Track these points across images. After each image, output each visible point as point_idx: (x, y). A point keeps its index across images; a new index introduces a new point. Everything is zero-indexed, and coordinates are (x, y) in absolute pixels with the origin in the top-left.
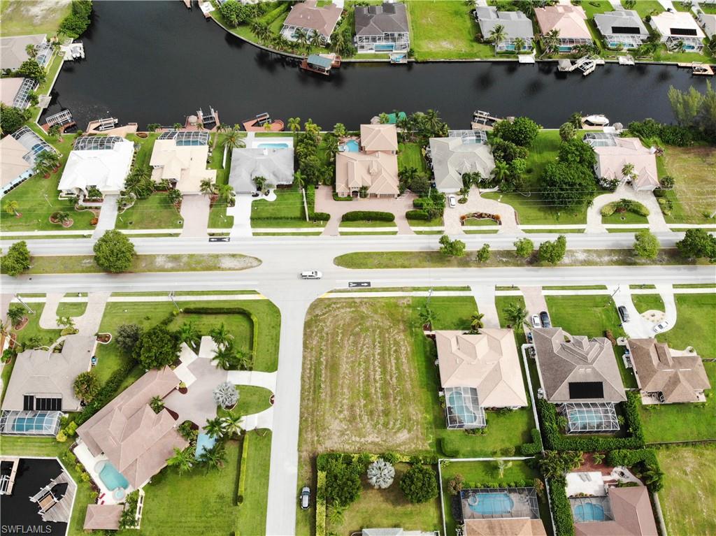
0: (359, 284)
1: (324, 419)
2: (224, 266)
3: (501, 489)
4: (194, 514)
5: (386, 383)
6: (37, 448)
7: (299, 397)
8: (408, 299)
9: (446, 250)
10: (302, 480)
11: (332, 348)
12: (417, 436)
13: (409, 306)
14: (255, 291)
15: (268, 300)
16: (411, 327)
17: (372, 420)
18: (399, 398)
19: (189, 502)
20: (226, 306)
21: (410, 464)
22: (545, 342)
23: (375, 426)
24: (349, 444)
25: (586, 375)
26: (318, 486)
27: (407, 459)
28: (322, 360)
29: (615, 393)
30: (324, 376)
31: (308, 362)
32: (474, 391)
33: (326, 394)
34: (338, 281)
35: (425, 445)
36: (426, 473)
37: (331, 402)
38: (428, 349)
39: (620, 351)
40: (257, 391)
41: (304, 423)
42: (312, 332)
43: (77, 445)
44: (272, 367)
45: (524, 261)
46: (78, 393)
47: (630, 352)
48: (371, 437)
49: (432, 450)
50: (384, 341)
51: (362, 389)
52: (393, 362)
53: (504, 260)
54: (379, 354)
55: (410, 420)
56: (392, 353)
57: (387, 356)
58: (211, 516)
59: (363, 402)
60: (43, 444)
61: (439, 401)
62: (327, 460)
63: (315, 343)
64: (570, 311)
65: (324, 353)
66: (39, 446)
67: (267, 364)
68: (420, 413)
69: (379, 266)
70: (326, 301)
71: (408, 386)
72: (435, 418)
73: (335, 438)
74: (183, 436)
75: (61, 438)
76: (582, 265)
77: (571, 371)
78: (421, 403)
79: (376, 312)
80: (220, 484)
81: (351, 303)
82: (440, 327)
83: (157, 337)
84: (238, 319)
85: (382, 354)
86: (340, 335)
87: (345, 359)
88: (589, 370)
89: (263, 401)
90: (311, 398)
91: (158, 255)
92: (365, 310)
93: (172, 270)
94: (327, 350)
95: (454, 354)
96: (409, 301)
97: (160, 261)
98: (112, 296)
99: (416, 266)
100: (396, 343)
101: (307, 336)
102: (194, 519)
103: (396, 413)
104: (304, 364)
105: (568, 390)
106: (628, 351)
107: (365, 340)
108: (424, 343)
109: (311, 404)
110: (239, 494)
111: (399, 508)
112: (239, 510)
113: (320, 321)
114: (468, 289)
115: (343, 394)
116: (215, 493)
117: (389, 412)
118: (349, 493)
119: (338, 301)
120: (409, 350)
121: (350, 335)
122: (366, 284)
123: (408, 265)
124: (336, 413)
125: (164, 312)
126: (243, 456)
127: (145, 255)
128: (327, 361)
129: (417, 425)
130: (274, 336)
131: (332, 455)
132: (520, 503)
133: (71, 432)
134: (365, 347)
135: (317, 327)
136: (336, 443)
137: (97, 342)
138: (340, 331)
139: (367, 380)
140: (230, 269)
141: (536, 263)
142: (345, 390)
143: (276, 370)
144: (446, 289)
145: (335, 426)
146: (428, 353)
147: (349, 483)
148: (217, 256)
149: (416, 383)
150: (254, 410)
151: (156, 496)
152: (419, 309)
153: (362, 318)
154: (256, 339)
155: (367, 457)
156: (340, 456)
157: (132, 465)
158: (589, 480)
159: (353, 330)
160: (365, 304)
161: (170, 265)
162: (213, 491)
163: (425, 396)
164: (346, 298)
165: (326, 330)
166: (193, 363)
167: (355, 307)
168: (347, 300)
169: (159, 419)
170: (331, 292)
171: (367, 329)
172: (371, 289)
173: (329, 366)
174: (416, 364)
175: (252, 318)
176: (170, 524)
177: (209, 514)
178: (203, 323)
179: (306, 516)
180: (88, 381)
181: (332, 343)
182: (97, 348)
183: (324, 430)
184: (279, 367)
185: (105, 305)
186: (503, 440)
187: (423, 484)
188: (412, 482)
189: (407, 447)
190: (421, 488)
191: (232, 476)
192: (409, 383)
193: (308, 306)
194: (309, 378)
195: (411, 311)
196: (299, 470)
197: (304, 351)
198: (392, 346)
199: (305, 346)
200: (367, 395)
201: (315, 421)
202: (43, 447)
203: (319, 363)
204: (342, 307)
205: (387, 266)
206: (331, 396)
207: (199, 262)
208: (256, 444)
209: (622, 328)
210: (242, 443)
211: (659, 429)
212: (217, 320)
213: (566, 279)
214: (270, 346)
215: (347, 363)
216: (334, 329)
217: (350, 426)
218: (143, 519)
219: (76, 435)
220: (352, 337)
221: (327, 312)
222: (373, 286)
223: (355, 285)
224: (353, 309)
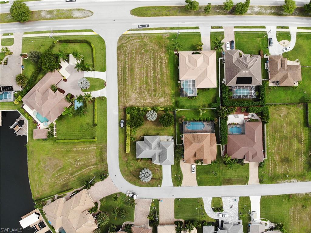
0: (143, 26)
1: (128, 93)
2: (75, 16)
3: (200, 120)
4: (77, 131)
5: (155, 77)
6: (7, 107)
7: (117, 83)
8: (168, 34)
9: (188, 7)
10: (121, 117)
11: (131, 61)
12: (168, 100)
13: (168, 38)
14: (91, 30)
15: (98, 35)
16: (168, 50)
17: (149, 93)
18: (161, 84)
19: (75, 126)
20: (79, 39)
21: (164, 111)
22: (230, 57)
23: (150, 96)
24: (139, 103)
25: (245, 74)
26: (127, 119)
27: (163, 109)
28: (126, 66)
29: (257, 82)
30: (127, 74)
31: (120, 68)
32: (194, 81)
33: (129, 82)
34: (132, 24)
35: (171, 103)
36: (170, 116)
37: (131, 86)
38: (175, 61)
39: (264, 61)
40: (98, 80)
41: (120, 95)
42: (121, 52)
43: (24, 105)
44: (104, 69)
45: (228, 12)
46: (19, 84)
47: (269, 61)
48: (148, 100)
49: (174, 105)
50: (155, 57)
51: (144, 80)
52: (159, 67)
53: (218, 11)
54: (152, 64)
55: (165, 93)
56: (159, 63)
57: (156, 64)
58: (84, 131)
59: (145, 86)
60: (10, 105)
61: (178, 85)
62: (130, 110)
63: (123, 58)
64: (245, 40)
65: (127, 63)
66: (8, 106)
67: (101, 68)
68: (169, 90)
69: (154, 15)
70: (127, 36)
71: (165, 78)
72: (176, 93)
73: (133, 101)
74: (68, 101)
75: (16, 103)
76: (256, 15)
77: (239, 72)
78: (170, 86)
79: (151, 42)
80: (87, 119)
81: (139, 37)
82: (182, 49)
83: (48, 58)
84: (85, 45)
85: (154, 64)
86: (134, 54)
87: (137, 66)
88: (247, 72)
89: (101, 85)
90: (122, 84)
91: (42, 11)
92: (146, 41)
93: (50, 19)
94: (128, 61)
95: (186, 65)
96: (168, 35)
97: (43, 14)
98: (24, 34)
99: (173, 15)
100: (161, 58)
101: (119, 54)
102: (78, 132)
103: (159, 90)
104: (118, 68)
105: (236, 81)
106: (268, 61)
107: (146, 57)
108: (174, 58)
109: (122, 86)
110: (95, 123)
111: (159, 127)
112: (96, 129)
113: (125, 46)
114: (198, 28)
115: (136, 82)
116: (85, 123)
117: (156, 90)
118: (139, 124)
119: (133, 35)
120: (166, 62)
121: (139, 54)
122: (147, 26)
123: (169, 15)
124: (134, 91)
125: (50, 42)
126: (95, 108)
127: (36, 11)
128: (129, 67)
129: (168, 95)
130: (103, 55)
131: (132, 108)
132: (207, 126)
133: (20, 100)
134: (146, 60)
135: (123, 50)
136: (134, 103)
137: (22, 58)
138: (134, 52)
139: (147, 76)
140: (78, 18)
141: (233, 13)
142: (137, 81)
143: (106, 71)
144: (187, 28)
145: (133, 95)
146: (175, 63)
147: (139, 120)
148: (71, 10)
149: (168, 77)
150: (98, 89)
151: (61, 124)
152: (173, 39)
153: (145, 45)
154: (94, 56)
155: (146, 109)
156: (135, 108)
157: (48, 114)
158: (238, 118)
159: (140, 52)
160: (146, 37)
161: (48, 16)
162: (84, 122)
163: (172, 83)
164: (137, 34)
165: (127, 51)
166: (67, 67)
167: (142, 39)
168: (138, 35)
169: (56, 95)
170: (129, 30)
171: (147, 51)
172: (149, 28)
173: (130, 70)
174: (169, 69)
175: (91, 45)
176: (68, 135)
177: (84, 130)
178: (69, 47)
179: (123, 130)
180: (22, 78)
181: (131, 58)
182: (23, 61)
183: (128, 97)
185: (22, 39)
186: (204, 101)
187: (168, 120)
188: (164, 119)
189: (163, 104)
190: (167, 122)
191: (91, 116)
192: (165, 77)
193: (118, 38)
194: (121, 75)
195: (169, 41)
196: (119, 113)
197: (118, 62)
198: (159, 60)
199: (118, 59)
200: (147, 83)
201: (125, 94)
202: (10, 106)
203: (125, 68)
204: (135, 39)
205: (158, 15)
206: (131, 83)
207: (63, 14)
208: (100, 103)
209: (268, 49)
210: (94, 103)
211: (274, 97)
212: (75, 46)
213: (247, 22)
214: (102, 59)
215: (138, 68)
216: (131, 51)
217: (140, 96)
218: (57, 133)
219: (22, 102)
220: (140, 55)
221: (128, 42)
222: (150, 27)
223: (141, 26)
224: (140, 40)
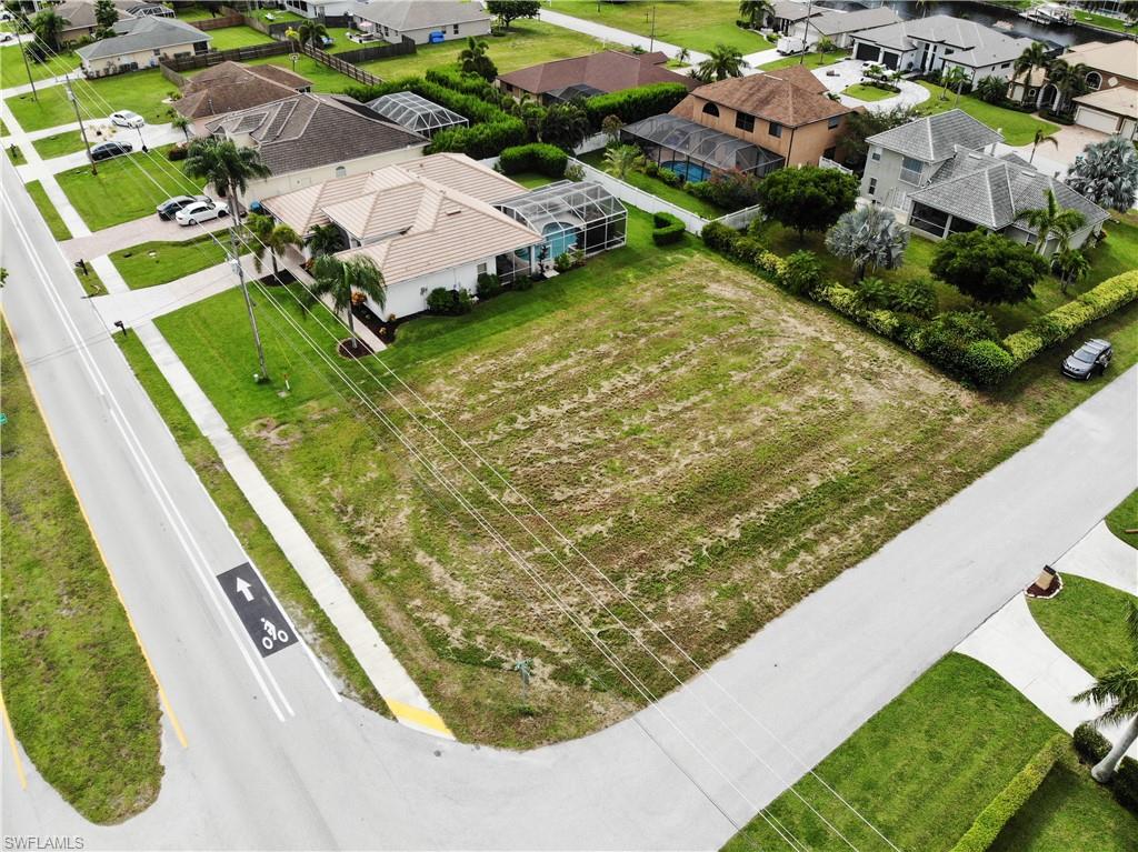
0: (254, 614)
8: (250, 432)
12: (695, 274)
13: (289, 417)
17: (757, 342)
18: (642, 324)
23: (767, 332)
27: (767, 256)
30: (782, 498)
33: (825, 459)
35: (697, 259)
37: (831, 436)
42: (660, 643)
63: (696, 600)
67: (984, 706)
70: (451, 687)
72: (619, 266)
78: (610, 293)
79: (386, 483)
85: (551, 398)
96: (260, 428)
113: (583, 646)
119: (414, 635)
120: (477, 357)
122: (243, 587)
128: (722, 517)
134: (563, 446)
135: (620, 638)
138: (567, 541)
143: (952, 656)
152: (284, 394)
164: (376, 618)
165: (601, 598)
170: (374, 701)
172: (259, 556)
174: (509, 332)
181: (639, 538)
184: (935, 657)
197: (771, 613)
199: (745, 626)
204: (439, 600)
220: (557, 496)
221: (512, 644)
222: (238, 555)
223: (269, 626)
224: (421, 557)
